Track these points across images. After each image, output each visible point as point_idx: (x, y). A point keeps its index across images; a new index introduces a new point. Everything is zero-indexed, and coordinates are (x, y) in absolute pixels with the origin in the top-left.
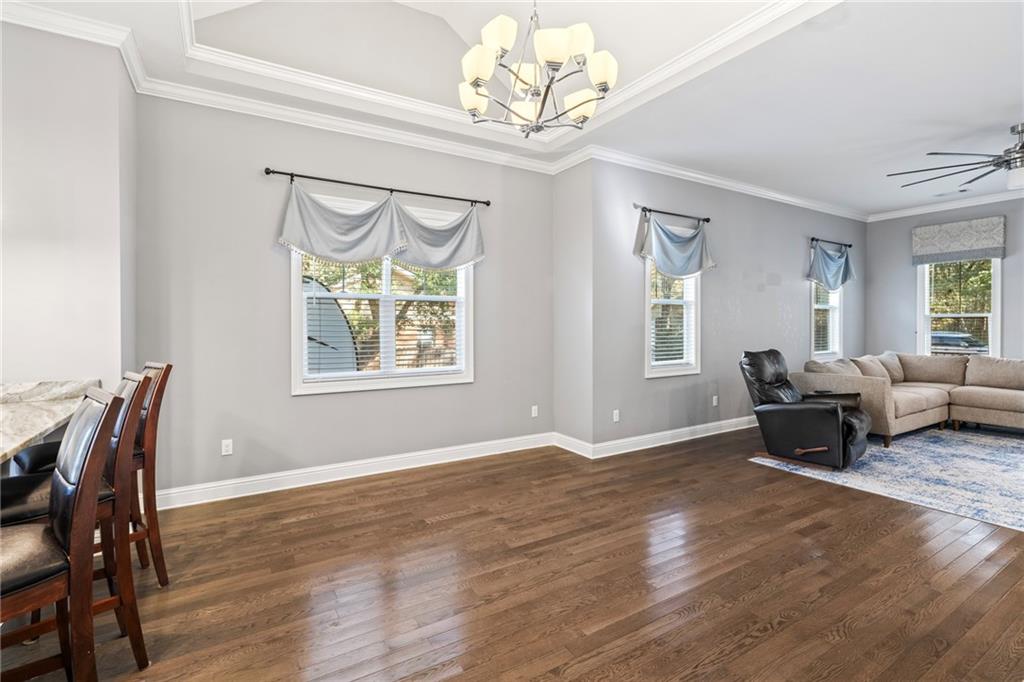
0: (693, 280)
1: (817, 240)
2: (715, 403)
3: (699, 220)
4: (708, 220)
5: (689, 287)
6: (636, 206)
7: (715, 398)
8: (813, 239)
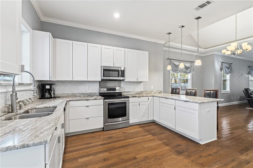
0: (229, 75)
1: (250, 67)
2: (232, 99)
3: (230, 64)
4: (232, 64)
5: (228, 77)
6: (220, 62)
7: (232, 98)
8: (249, 66)
